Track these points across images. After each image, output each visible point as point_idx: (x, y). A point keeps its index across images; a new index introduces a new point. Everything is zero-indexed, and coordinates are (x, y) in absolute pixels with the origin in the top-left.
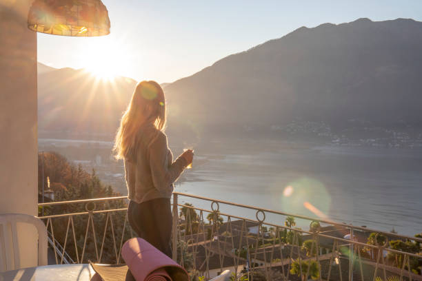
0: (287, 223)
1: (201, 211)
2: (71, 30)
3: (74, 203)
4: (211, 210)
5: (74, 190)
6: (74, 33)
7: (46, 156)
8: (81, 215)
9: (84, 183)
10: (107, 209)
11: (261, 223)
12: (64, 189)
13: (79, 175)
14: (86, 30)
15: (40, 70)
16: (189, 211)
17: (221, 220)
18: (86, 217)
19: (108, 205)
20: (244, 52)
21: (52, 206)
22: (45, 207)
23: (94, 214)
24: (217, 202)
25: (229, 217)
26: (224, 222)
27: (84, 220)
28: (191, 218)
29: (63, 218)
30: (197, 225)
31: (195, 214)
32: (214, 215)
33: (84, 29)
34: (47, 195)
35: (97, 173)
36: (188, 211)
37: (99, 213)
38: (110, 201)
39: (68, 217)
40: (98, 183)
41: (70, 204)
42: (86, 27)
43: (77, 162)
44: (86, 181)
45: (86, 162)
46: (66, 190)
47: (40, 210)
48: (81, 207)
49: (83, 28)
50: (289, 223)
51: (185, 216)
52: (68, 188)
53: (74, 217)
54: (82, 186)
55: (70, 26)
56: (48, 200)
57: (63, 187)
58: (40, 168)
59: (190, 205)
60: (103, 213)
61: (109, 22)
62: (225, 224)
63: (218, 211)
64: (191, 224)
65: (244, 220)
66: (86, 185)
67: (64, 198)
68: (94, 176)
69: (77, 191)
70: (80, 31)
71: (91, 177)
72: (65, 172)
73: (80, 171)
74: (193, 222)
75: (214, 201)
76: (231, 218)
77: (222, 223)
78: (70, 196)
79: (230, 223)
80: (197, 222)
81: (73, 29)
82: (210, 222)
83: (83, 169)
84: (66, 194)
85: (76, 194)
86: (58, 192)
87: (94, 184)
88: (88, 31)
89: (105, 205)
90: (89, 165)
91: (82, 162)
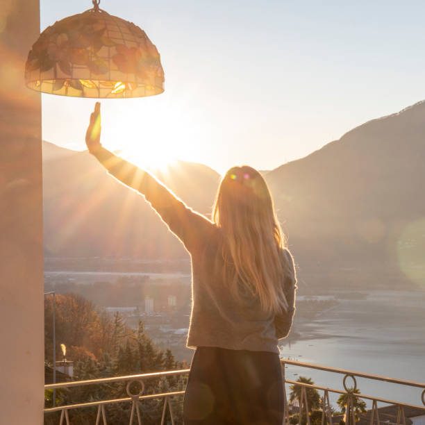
1: (326, 391)
2: (98, 89)
3: (108, 383)
4: (345, 392)
5: (107, 360)
6: (104, 92)
7: (58, 300)
8: (120, 403)
9: (123, 346)
10: (164, 390)
12: (90, 357)
13: (116, 333)
14: (123, 87)
15: (46, 154)
16: (308, 394)
17: (362, 406)
18: (127, 405)
19: (167, 382)
21: (70, 387)
22: (58, 391)
23: (143, 401)
24: (352, 375)
25: (375, 401)
26: (366, 409)
27: (126, 411)
28: (310, 404)
29: (90, 408)
30: (320, 414)
31: (317, 396)
32: (350, 398)
33: (119, 86)
34: (61, 369)
35: (146, 328)
36: (304, 391)
37: (152, 399)
38: (169, 377)
39: (96, 407)
40: (149, 347)
41: (101, 384)
42: (125, 82)
43: (110, 309)
44: (128, 343)
45: (128, 309)
46: (94, 358)
47: (49, 394)
48: (120, 389)
49: (120, 83)
51: (299, 399)
52: (97, 355)
53: (106, 406)
54: (121, 350)
55: (97, 82)
56: (62, 377)
57: (89, 353)
58: (48, 320)
60: (159, 398)
61: (162, 73)
62: (370, 411)
63: (355, 391)
64: (309, 414)
66: (128, 350)
67: (91, 373)
68: (141, 334)
69: (113, 360)
70: (113, 89)
71: (136, 336)
72: (92, 326)
73: (117, 326)
74: (313, 410)
75: (348, 374)
76: (378, 402)
77: (364, 411)
78: (101, 370)
79: (376, 411)
80: (321, 410)
81: (101, 86)
82: (344, 409)
83: (123, 322)
84: (93, 365)
85: (110, 365)
86: (79, 362)
87: (141, 347)
88: (127, 88)
89: (160, 382)
90: (133, 315)
91: (121, 309)
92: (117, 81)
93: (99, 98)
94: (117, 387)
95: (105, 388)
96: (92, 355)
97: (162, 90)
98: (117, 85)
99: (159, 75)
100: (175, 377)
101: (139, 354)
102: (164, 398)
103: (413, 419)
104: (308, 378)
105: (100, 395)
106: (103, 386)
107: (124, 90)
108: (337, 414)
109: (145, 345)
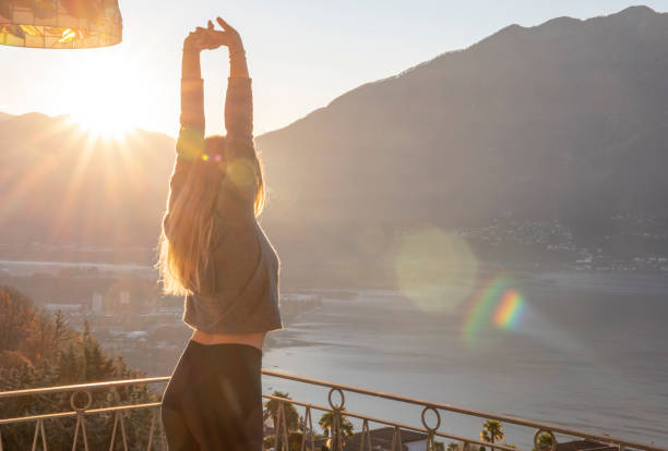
0: (485, 433)
1: (308, 408)
2: (43, 36)
3: (47, 394)
4: (330, 408)
5: (46, 368)
6: (50, 40)
8: (61, 418)
9: (66, 351)
10: (113, 404)
11: (432, 433)
12: (26, 364)
13: (57, 335)
14: (73, 35)
16: (283, 408)
17: (349, 428)
18: (71, 421)
19: (117, 395)
20: (393, 78)
23: (87, 417)
24: (340, 389)
25: (366, 420)
26: (354, 432)
27: (68, 429)
28: (288, 424)
29: (24, 424)
30: (299, 437)
31: (295, 415)
32: (334, 418)
33: (68, 34)
35: (93, 330)
36: (281, 407)
37: (98, 414)
38: (121, 388)
39: (35, 421)
40: (97, 353)
41: (37, 394)
42: (74, 30)
43: (52, 307)
44: (71, 348)
45: (72, 306)
46: (30, 365)
48: (61, 402)
49: (69, 30)
50: (489, 435)
51: (275, 418)
52: (33, 359)
53: (45, 420)
54: (63, 356)
55: (41, 29)
57: (25, 360)
59: (285, 397)
60: (107, 413)
61: (120, 19)
62: (359, 435)
63: (342, 408)
64: (286, 436)
65: (397, 426)
66: (72, 355)
67: (26, 382)
68: (87, 337)
69: (53, 368)
70: (61, 38)
71: (81, 339)
72: (29, 327)
73: (59, 327)
74: (290, 432)
75: (335, 388)
76: (369, 422)
77: (351, 434)
78: (39, 380)
79: (367, 434)
80: (299, 431)
81: (46, 34)
82: (327, 432)
83: (66, 322)
84: (30, 374)
85: (49, 373)
86: (12, 370)
87: (87, 353)
88: (77, 37)
89: (109, 396)
90: (78, 314)
91: (64, 307)
92: (65, 28)
93: (44, 48)
94: (58, 399)
95: (44, 401)
96: (29, 361)
97: (119, 39)
98: (66, 32)
99: (117, 21)
100: (127, 388)
101: (85, 361)
102: (114, 413)
103: (408, 445)
104: (284, 393)
105: (37, 410)
106: (41, 399)
107: (74, 39)
108: (319, 437)
109: (92, 350)
